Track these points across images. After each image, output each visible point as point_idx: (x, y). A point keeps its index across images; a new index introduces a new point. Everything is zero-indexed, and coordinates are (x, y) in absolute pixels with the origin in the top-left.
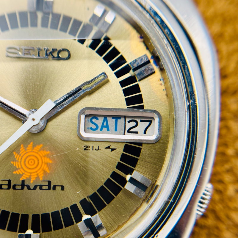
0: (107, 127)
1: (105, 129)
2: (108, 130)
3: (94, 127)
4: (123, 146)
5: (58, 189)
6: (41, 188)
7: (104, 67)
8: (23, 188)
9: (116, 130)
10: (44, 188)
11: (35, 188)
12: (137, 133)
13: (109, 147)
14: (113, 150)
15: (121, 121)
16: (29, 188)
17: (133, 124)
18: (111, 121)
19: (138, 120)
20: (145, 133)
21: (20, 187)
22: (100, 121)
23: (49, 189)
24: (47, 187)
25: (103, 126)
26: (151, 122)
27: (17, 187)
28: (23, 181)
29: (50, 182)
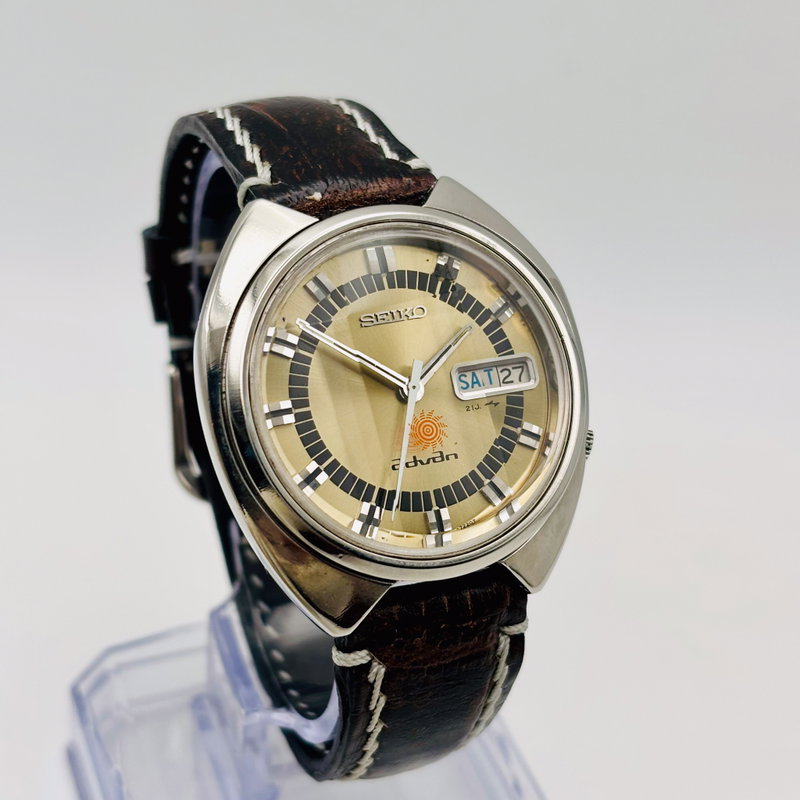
0: (478, 382)
1: (476, 385)
2: (480, 385)
3: (465, 386)
4: (504, 399)
5: (452, 458)
6: (434, 461)
7: (465, 319)
8: (416, 465)
9: (491, 383)
10: (437, 460)
11: (428, 462)
12: (512, 382)
13: (491, 403)
14: (496, 404)
15: (494, 373)
16: (422, 463)
17: (506, 373)
18: (481, 375)
19: (510, 368)
20: (520, 380)
21: (413, 464)
22: (468, 378)
23: (443, 460)
24: (440, 459)
25: (473, 383)
26: (522, 367)
27: (410, 465)
28: (414, 457)
29: (441, 453)
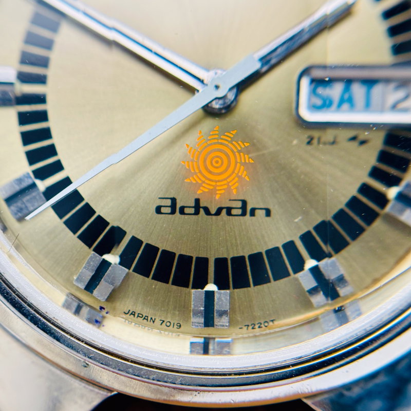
0: (350, 101)
5: (260, 214)
6: (229, 213)
8: (197, 213)
9: (368, 106)
10: (234, 212)
11: (218, 213)
13: (354, 139)
14: (363, 142)
16: (207, 212)
21: (192, 211)
22: (336, 91)
23: (244, 214)
24: (239, 212)
27: (187, 211)
28: (197, 201)
29: (244, 203)
